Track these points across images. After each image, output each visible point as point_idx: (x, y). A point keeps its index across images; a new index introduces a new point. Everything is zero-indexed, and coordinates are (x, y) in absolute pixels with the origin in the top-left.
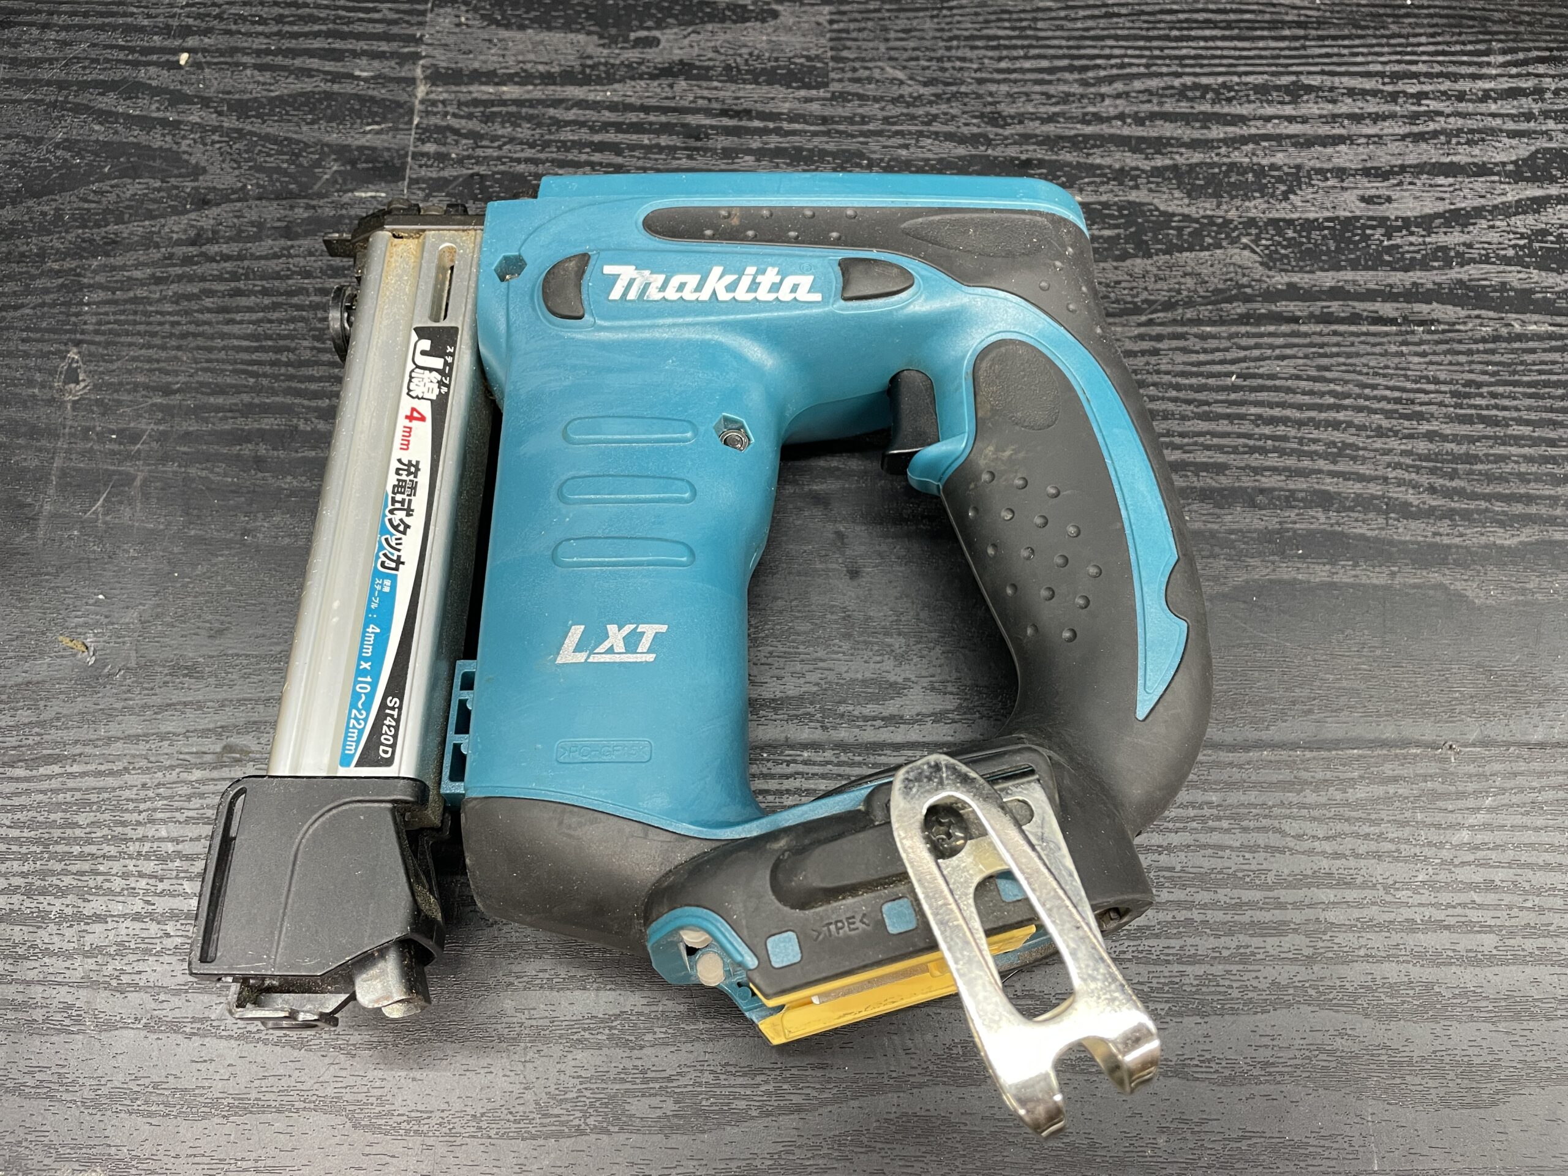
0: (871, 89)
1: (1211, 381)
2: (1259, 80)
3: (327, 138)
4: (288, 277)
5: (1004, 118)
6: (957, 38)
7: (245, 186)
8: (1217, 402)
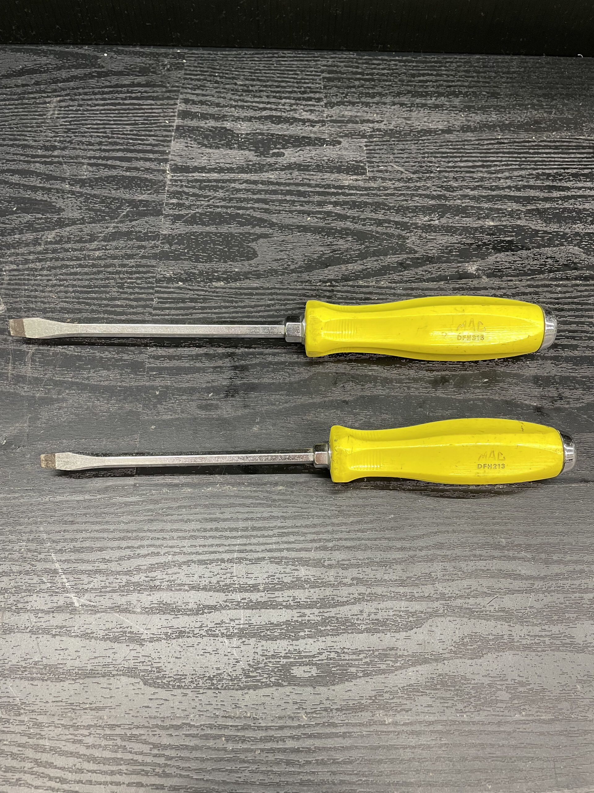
0: (387, 175)
1: (566, 307)
2: (574, 171)
3: (123, 196)
4: (105, 259)
5: (453, 188)
6: (428, 153)
7: (84, 217)
8: (569, 316)
